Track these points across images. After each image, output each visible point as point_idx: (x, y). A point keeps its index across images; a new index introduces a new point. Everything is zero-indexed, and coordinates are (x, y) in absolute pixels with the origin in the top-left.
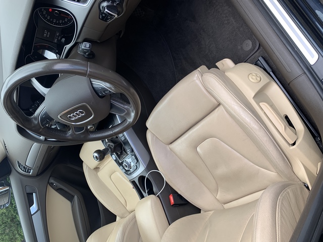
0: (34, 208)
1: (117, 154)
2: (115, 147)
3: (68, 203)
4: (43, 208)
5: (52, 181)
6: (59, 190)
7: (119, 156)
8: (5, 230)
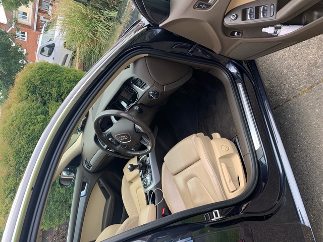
0: (83, 193)
1: (143, 172)
2: (142, 167)
3: (105, 199)
4: (88, 195)
5: (100, 180)
6: (102, 188)
7: (144, 174)
8: (58, 206)
